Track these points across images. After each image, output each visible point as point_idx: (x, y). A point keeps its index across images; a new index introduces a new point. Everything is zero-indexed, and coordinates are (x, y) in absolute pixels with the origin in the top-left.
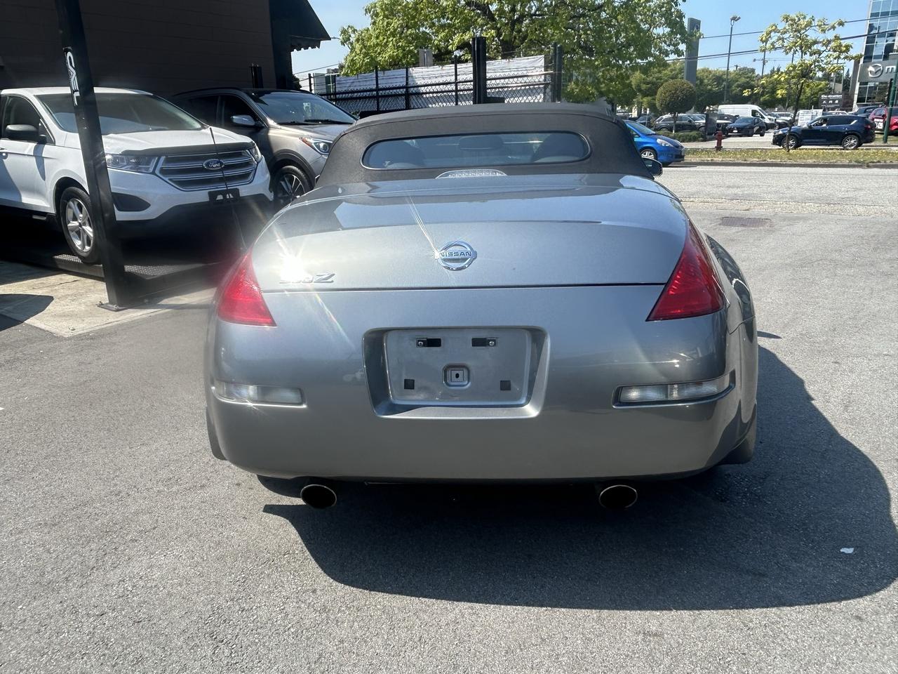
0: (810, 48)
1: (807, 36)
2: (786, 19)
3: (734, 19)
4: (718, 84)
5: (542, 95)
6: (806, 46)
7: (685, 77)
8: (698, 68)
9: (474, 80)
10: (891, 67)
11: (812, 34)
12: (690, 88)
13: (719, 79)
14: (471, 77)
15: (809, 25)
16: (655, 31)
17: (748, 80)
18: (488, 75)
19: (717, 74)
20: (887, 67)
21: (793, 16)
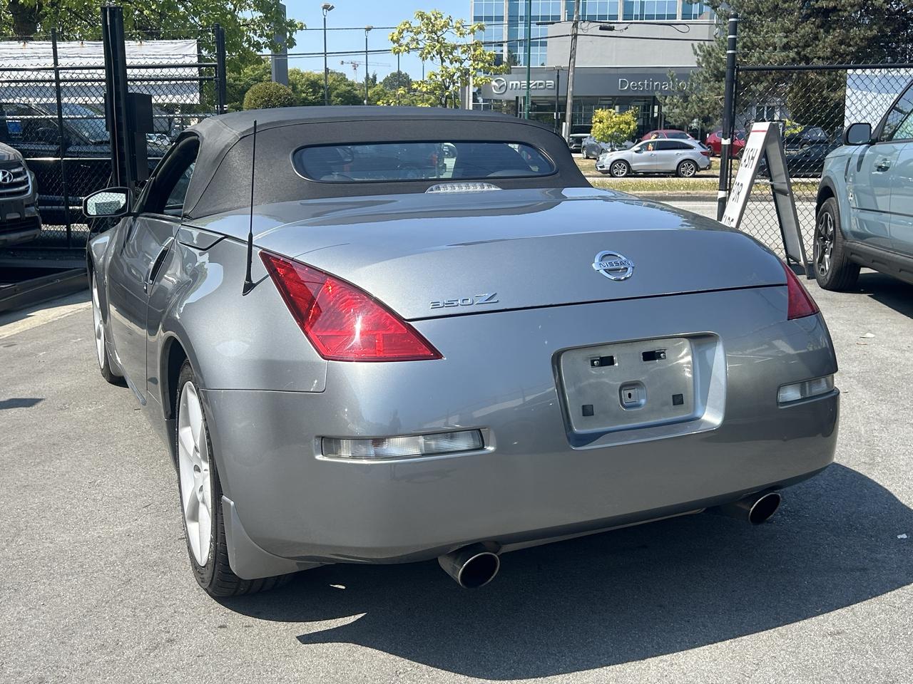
0: (451, 53)
1: (444, 39)
2: (422, 16)
3: (327, 8)
4: (314, 92)
5: (198, 94)
6: (445, 51)
7: (274, 78)
8: (289, 69)
9: (108, 67)
10: (515, 83)
11: (451, 38)
12: (288, 94)
13: (314, 85)
14: (101, 61)
15: (446, 25)
16: (240, 15)
17: (349, 88)
18: (128, 62)
19: (312, 78)
20: (511, 83)
21: (429, 14)
